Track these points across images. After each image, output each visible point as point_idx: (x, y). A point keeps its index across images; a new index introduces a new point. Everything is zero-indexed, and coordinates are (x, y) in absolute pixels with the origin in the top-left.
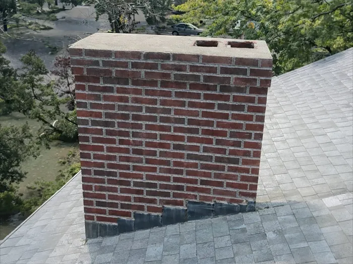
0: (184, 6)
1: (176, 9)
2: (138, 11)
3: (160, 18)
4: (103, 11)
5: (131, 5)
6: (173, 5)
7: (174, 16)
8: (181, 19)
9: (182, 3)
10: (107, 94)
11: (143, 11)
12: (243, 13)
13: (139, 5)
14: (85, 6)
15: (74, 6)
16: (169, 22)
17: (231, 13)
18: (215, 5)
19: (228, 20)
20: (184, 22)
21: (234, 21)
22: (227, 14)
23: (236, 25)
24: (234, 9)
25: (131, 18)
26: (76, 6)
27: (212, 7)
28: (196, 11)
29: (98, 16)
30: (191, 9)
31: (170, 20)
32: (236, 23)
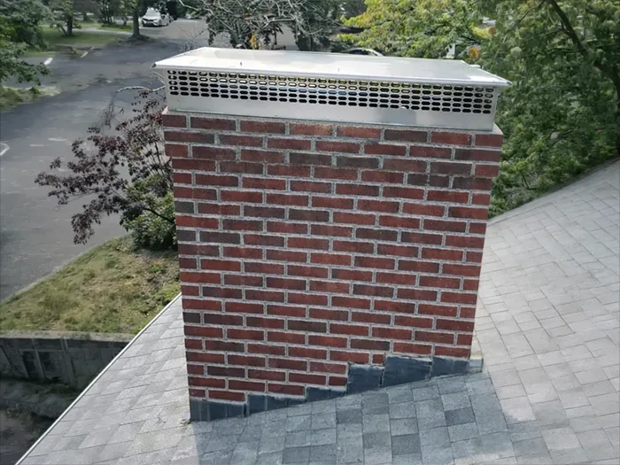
0: (361, 18)
1: (348, 23)
2: (282, 28)
3: (320, 39)
4: (221, 29)
5: (269, 17)
6: (342, 18)
7: (344, 36)
8: (356, 41)
9: (358, 14)
10: (226, 189)
11: (291, 27)
12: (459, 30)
13: (282, 17)
14: (191, 19)
15: (172, 19)
16: (334, 46)
17: (440, 30)
18: (413, 18)
19: (434, 42)
20: (360, 46)
21: (445, 45)
22: (433, 32)
23: (448, 50)
24: (445, 23)
25: (269, 40)
26: (175, 19)
27: (408, 20)
28: (381, 27)
29: (211, 36)
30: (373, 24)
31: (337, 42)
32: (448, 47)
